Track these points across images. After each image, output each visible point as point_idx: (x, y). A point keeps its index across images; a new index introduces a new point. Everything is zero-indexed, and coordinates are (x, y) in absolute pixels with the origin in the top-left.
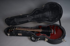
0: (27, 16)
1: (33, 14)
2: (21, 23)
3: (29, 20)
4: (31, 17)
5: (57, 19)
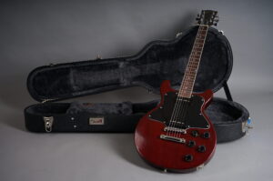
0: (122, 64)
1: (141, 58)
2: (91, 91)
3: (122, 81)
4: (133, 68)
5: (215, 81)
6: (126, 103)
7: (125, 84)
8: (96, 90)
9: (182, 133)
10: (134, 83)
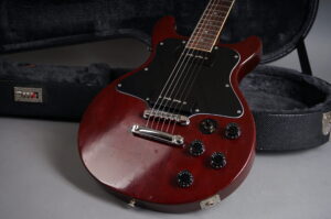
6: (96, 65)
7: (105, 34)
8: (49, 41)
9: (180, 125)
10: (121, 31)
